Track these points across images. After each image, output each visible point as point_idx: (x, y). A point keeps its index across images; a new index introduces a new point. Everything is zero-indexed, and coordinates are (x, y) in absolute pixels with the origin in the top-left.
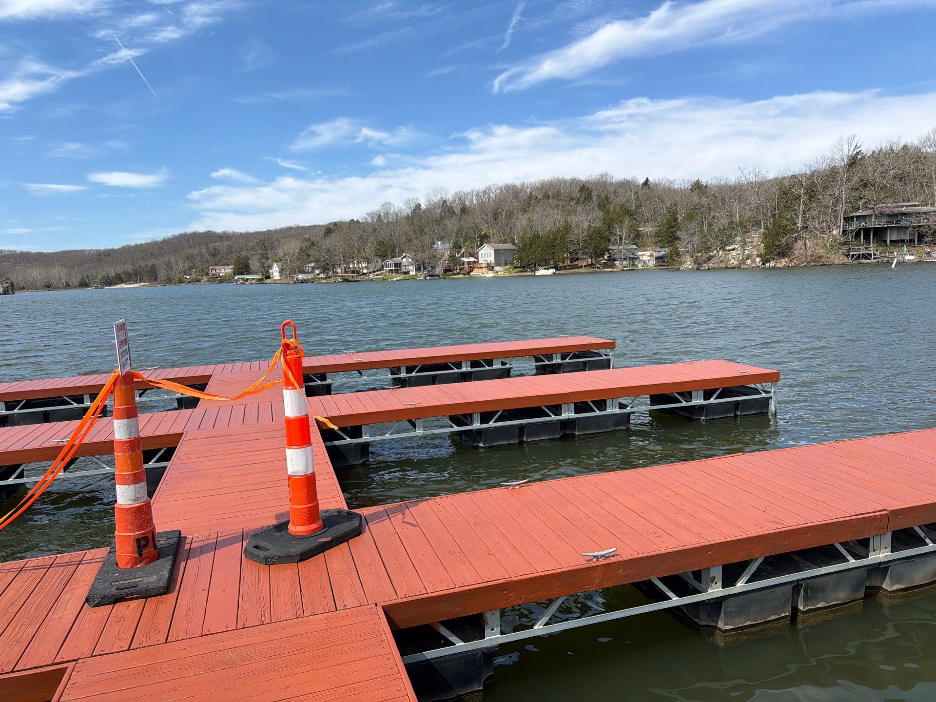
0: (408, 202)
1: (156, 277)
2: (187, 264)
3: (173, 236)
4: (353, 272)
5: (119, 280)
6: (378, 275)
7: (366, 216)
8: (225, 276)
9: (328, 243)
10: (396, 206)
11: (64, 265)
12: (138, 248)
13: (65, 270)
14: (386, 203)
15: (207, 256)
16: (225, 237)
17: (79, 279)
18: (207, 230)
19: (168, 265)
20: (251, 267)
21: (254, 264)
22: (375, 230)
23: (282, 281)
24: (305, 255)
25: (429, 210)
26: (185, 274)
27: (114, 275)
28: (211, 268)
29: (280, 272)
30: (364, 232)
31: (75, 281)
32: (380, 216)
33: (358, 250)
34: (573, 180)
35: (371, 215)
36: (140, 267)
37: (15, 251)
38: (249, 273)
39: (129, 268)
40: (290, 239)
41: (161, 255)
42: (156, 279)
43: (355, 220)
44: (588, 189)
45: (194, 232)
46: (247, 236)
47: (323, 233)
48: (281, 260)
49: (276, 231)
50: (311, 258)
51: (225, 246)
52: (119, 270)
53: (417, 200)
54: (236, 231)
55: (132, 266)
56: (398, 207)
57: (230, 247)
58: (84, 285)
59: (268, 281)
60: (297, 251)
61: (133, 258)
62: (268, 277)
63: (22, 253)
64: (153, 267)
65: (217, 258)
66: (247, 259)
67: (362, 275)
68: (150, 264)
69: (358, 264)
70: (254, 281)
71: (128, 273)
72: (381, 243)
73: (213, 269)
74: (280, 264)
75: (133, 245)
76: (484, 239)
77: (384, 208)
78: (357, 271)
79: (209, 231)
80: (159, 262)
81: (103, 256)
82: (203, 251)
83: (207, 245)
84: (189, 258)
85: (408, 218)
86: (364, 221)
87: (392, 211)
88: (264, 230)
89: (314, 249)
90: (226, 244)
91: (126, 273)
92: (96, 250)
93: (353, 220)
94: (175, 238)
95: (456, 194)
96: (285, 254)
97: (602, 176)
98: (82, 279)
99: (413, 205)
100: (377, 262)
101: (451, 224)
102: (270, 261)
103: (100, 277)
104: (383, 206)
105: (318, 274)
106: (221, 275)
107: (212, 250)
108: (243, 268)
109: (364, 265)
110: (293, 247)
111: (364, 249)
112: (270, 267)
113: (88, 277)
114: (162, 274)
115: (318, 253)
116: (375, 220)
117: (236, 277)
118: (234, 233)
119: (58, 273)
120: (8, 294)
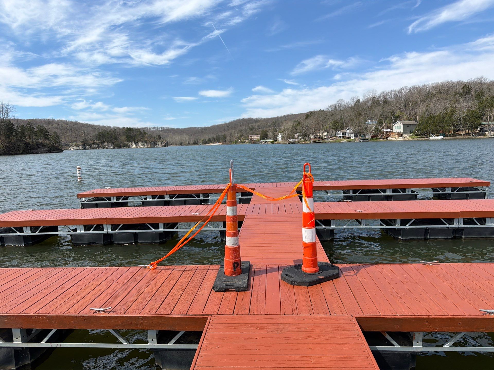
0: (352, 99)
1: (226, 140)
2: (239, 134)
3: (234, 120)
4: (319, 138)
5: (210, 141)
6: (332, 139)
7: (328, 107)
8: (256, 140)
9: (307, 122)
10: (345, 101)
11: (188, 134)
12: (218, 126)
13: (188, 137)
14: (340, 100)
15: (248, 130)
16: (257, 121)
17: (193, 141)
18: (249, 117)
19: (231, 135)
20: (268, 135)
21: (270, 134)
22: (333, 115)
23: (283, 143)
24: (294, 129)
25: (365, 102)
26: (238, 139)
27: (208, 139)
28: (250, 136)
29: (282, 138)
30: (326, 116)
31: (192, 142)
32: (336, 107)
33: (323, 126)
34: (458, 82)
35: (331, 106)
36: (219, 135)
37: (168, 128)
38: (267, 138)
39: (214, 136)
40: (288, 121)
41: (228, 130)
42: (225, 141)
43: (322, 110)
44: (469, 87)
45: (243, 119)
46: (267, 120)
47: (304, 117)
48: (283, 132)
49: (281, 117)
50: (298, 131)
51: (257, 125)
52: (210, 137)
53: (358, 97)
54: (262, 118)
55: (215, 135)
56: (347, 101)
57: (259, 126)
58: (195, 143)
59: (276, 142)
60: (291, 127)
61: (216, 131)
62: (276, 141)
63: (171, 128)
64: (225, 135)
65: (253, 131)
66: (267, 131)
67: (324, 139)
68: (223, 134)
69: (322, 134)
70: (269, 143)
71: (214, 138)
72: (335, 122)
73: (251, 136)
74: (282, 134)
75: (216, 125)
76: (397, 118)
77: (338, 102)
78: (321, 137)
79: (250, 118)
80: (227, 133)
81: (204, 130)
82: (247, 128)
83: (249, 125)
84: (240, 131)
85: (352, 107)
86: (327, 110)
87: (343, 104)
88: (275, 117)
89: (300, 126)
90: (257, 124)
91: (213, 138)
92: (201, 127)
93: (321, 110)
94: (234, 121)
95: (381, 93)
96: (285, 129)
97: (479, 79)
98: (195, 141)
99: (355, 100)
100: (333, 132)
101: (378, 110)
102: (277, 133)
103: (202, 140)
104: (338, 101)
105: (301, 139)
106: (254, 139)
107: (251, 127)
108: (265, 136)
109: (325, 134)
110: (289, 125)
111: (326, 125)
112: (277, 135)
113: (197, 140)
114: (228, 139)
115: (301, 128)
116: (333, 110)
117: (261, 141)
118: (261, 119)
119: (185, 138)
120: (166, 147)
